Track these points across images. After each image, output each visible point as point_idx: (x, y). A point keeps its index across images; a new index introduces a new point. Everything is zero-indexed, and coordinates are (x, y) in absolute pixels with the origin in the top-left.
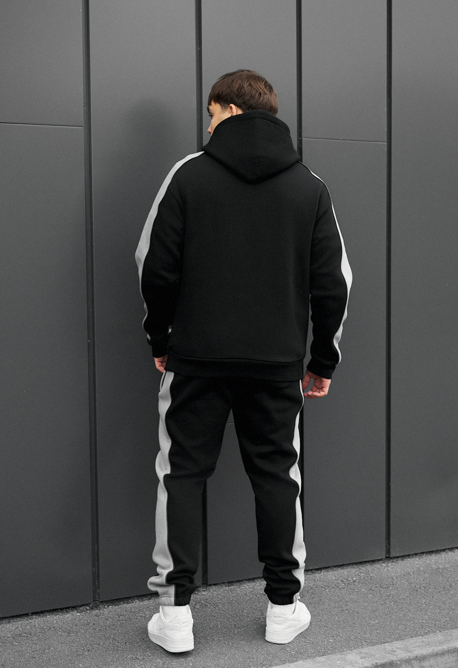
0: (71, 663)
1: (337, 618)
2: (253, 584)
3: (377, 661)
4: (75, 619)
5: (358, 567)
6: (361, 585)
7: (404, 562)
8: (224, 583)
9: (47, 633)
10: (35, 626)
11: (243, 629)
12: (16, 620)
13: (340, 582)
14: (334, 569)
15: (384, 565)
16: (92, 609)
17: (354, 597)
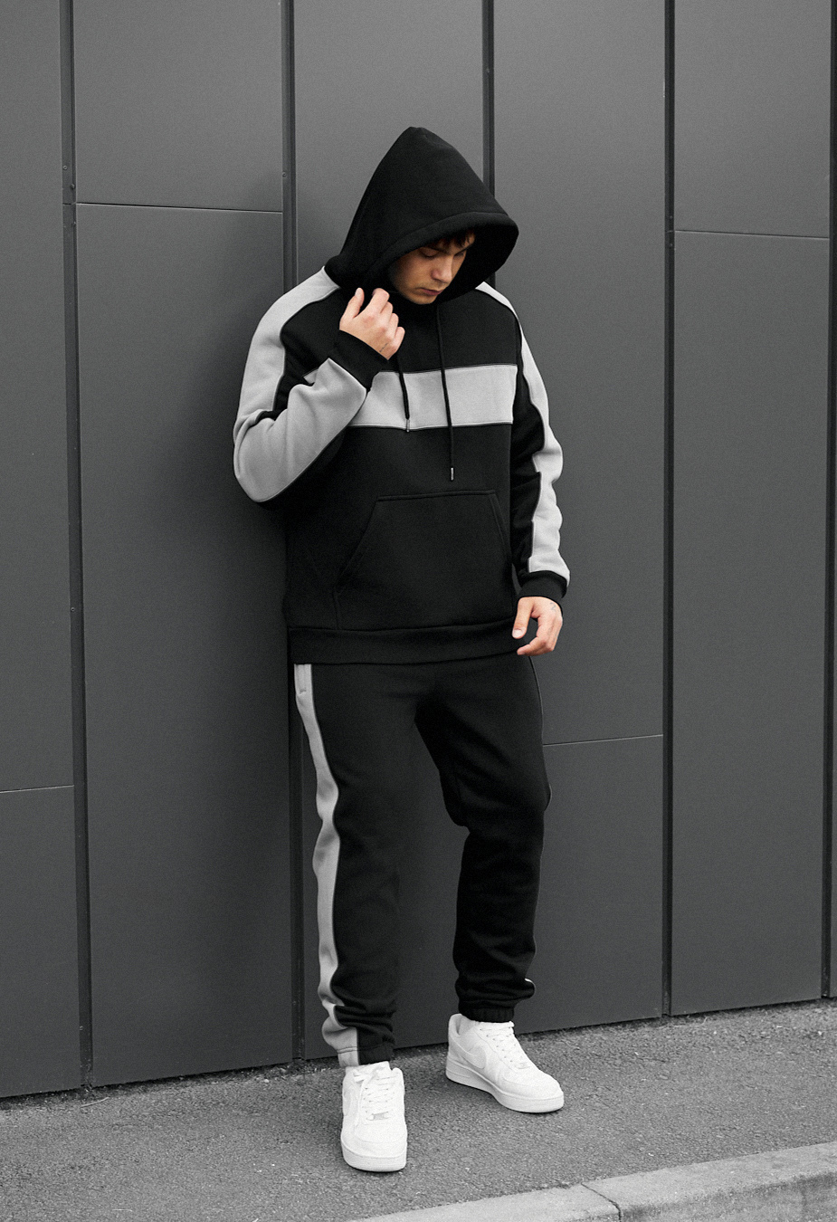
0: (255, 1162)
1: (730, 1099)
2: (579, 1038)
3: (802, 1173)
4: (261, 1090)
5: (769, 1014)
6: (775, 1044)
8: (525, 1034)
9: (212, 1111)
10: (191, 1098)
12: (157, 1088)
13: (737, 1038)
14: (727, 1015)
15: (819, 1011)
16: (291, 1072)
17: (762, 1064)
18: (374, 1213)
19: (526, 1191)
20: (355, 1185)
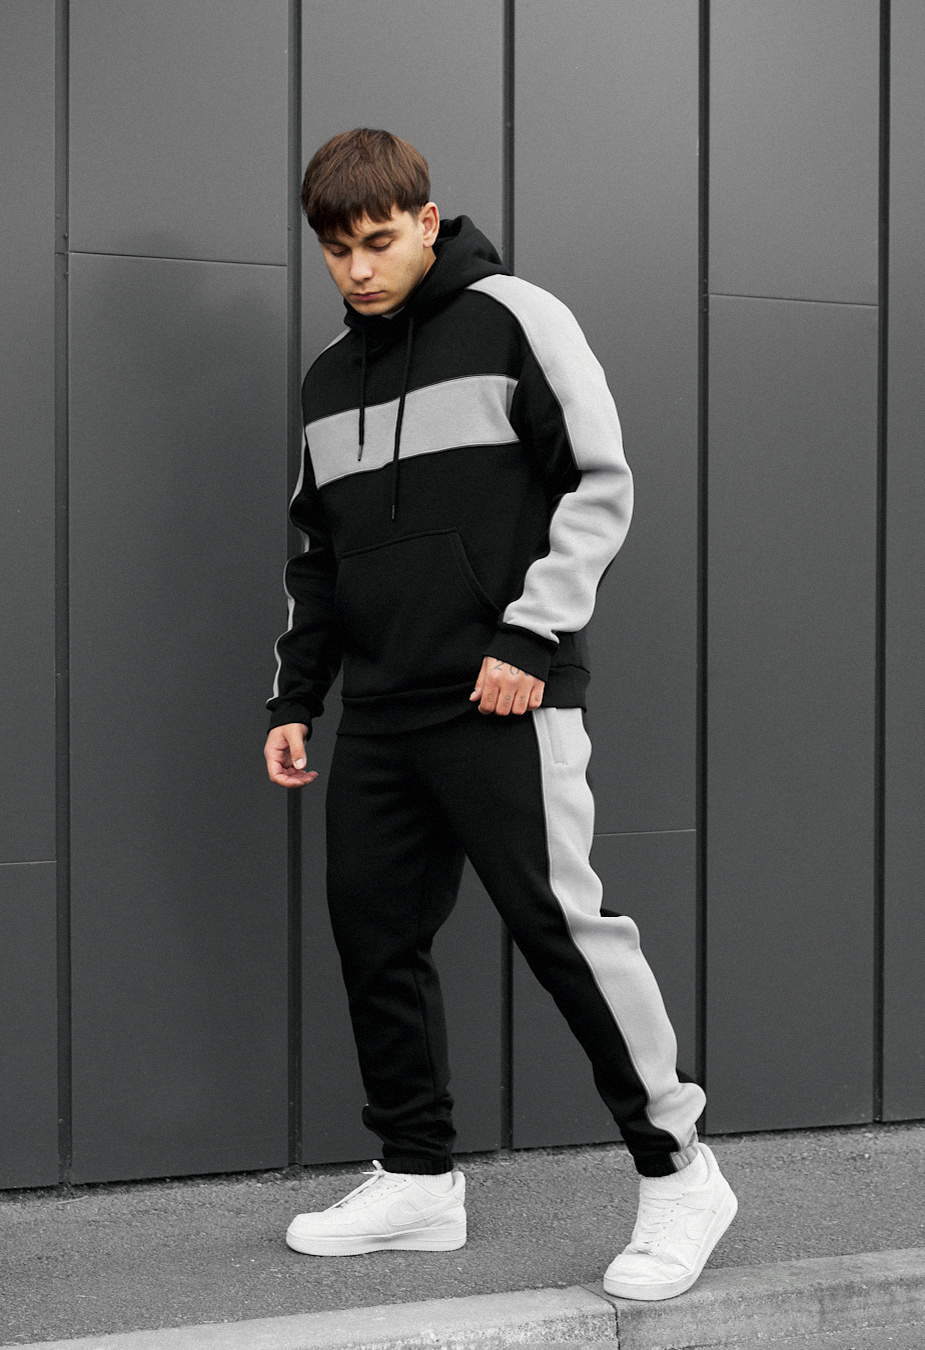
0: (234, 1258)
1: (757, 1213)
2: (602, 1154)
3: (820, 1281)
4: (252, 1193)
5: (815, 1137)
6: (816, 1164)
7: (910, 1133)
8: (544, 1148)
9: (196, 1212)
10: (175, 1200)
11: (569, 1221)
12: (141, 1189)
14: (768, 1136)
15: (869, 1135)
16: (286, 1178)
17: (799, 1183)
18: (353, 1306)
19: (518, 1290)
20: (336, 1281)
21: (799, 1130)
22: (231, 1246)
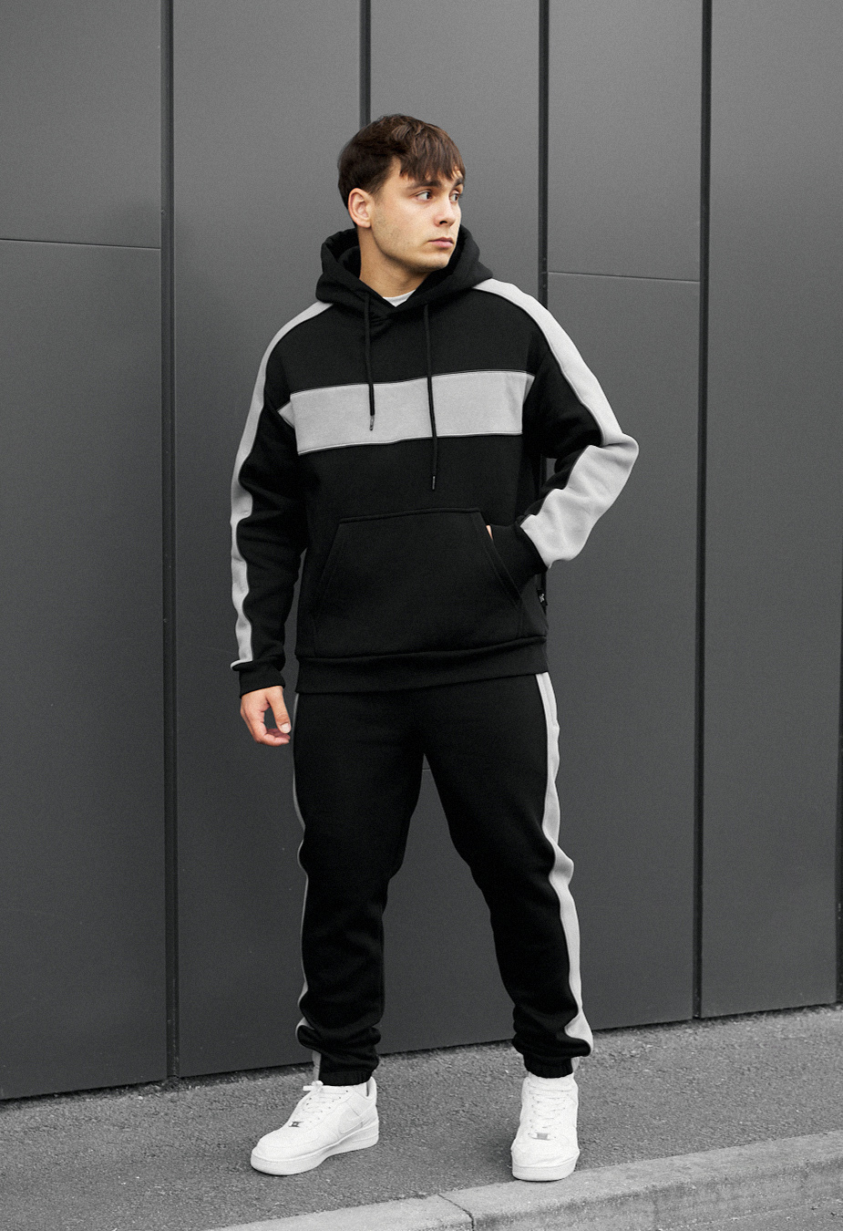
0: (120, 1175)
2: (452, 1057)
3: (654, 1183)
4: (134, 1106)
5: (641, 1034)
6: (643, 1062)
7: (726, 1027)
8: (399, 1053)
9: (84, 1127)
10: (63, 1115)
11: (425, 1128)
12: (31, 1105)
13: (606, 1057)
15: (690, 1031)
16: (165, 1089)
17: (629, 1081)
18: (232, 1222)
19: (383, 1201)
20: (216, 1196)
21: (628, 1028)
22: (117, 1163)
